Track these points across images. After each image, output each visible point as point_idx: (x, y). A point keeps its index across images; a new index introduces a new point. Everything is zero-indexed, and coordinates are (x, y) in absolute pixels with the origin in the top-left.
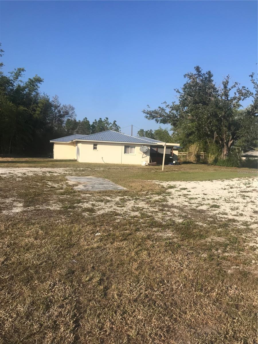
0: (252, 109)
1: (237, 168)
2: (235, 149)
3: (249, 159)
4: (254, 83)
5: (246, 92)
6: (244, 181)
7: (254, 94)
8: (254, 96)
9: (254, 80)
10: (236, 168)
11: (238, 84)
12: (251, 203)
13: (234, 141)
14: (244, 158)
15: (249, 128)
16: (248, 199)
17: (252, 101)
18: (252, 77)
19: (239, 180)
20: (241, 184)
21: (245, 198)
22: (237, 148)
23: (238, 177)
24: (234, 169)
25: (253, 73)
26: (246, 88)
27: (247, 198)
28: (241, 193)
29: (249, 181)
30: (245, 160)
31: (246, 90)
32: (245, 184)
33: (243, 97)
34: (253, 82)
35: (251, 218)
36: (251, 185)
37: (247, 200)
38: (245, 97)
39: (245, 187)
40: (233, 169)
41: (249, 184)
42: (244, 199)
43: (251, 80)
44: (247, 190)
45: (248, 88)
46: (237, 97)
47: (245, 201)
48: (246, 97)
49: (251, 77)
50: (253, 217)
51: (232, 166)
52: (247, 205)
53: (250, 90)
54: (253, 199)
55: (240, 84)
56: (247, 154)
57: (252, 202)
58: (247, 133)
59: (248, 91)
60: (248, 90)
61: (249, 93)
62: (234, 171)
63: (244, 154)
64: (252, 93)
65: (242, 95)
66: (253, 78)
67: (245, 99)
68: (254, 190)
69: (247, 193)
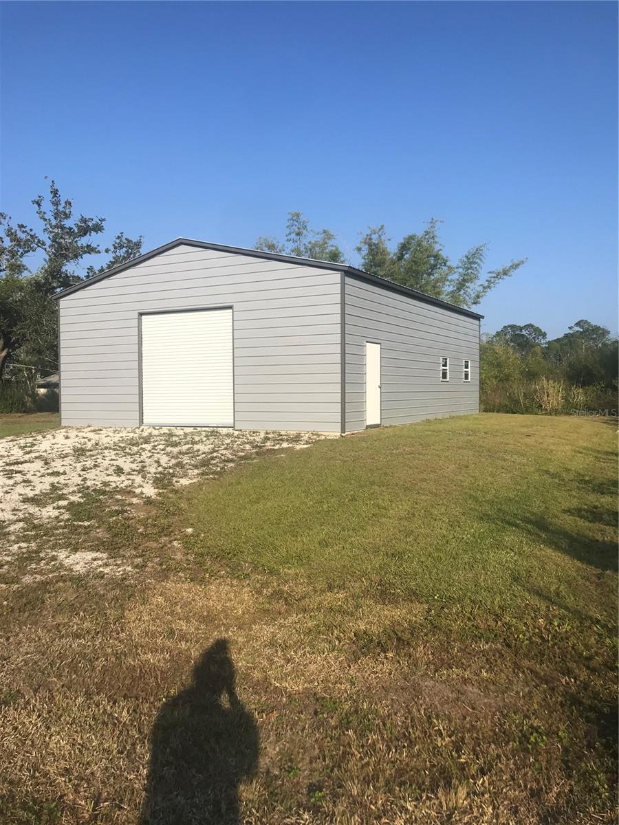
0: (46, 279)
1: (23, 414)
2: (20, 370)
3: (52, 391)
4: (45, 220)
5: (29, 237)
6: (22, 442)
7: (48, 244)
8: (48, 249)
9: (44, 213)
10: (20, 414)
11: (7, 218)
12: (23, 484)
13: (11, 350)
14: (42, 391)
15: (39, 323)
16: (19, 477)
17: (45, 260)
18: (39, 205)
19: (12, 441)
20: (14, 448)
21: (14, 475)
22: (26, 368)
23: (13, 435)
24: (15, 417)
25: (40, 197)
26: (27, 229)
27: (17, 475)
28: (7, 468)
29: (35, 440)
30: (44, 395)
31: (28, 233)
32: (23, 448)
33: (21, 250)
34: (43, 216)
35: (14, 512)
36: (35, 448)
37: (16, 479)
38: (26, 249)
39: (21, 453)
40: (12, 418)
41: (33, 445)
42: (9, 478)
43: (37, 212)
44: (22, 460)
45: (31, 230)
46: (5, 249)
47: (11, 482)
48: (29, 251)
49: (36, 205)
50: (18, 510)
51: (11, 412)
52: (12, 489)
53: (36, 235)
54: (29, 477)
55: (10, 218)
56: (50, 381)
57: (25, 481)
58: (36, 332)
59: (32, 236)
60: (32, 233)
61: (36, 241)
62: (12, 422)
63: (41, 381)
64: (44, 242)
65: (19, 245)
66: (42, 209)
67: (27, 254)
68: (36, 458)
69: (20, 465)
